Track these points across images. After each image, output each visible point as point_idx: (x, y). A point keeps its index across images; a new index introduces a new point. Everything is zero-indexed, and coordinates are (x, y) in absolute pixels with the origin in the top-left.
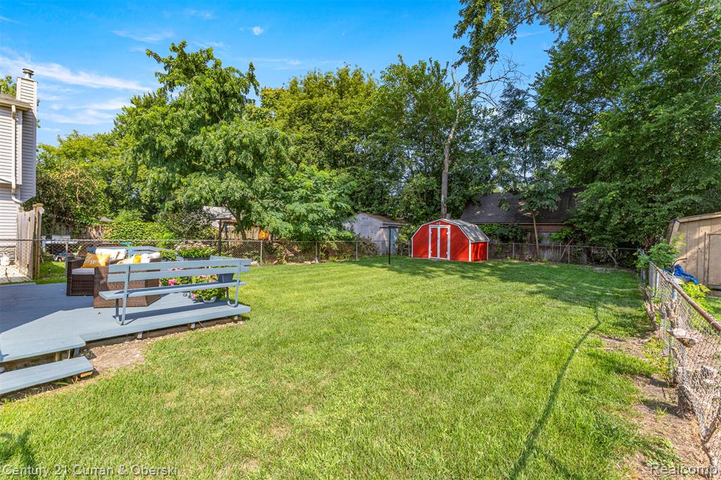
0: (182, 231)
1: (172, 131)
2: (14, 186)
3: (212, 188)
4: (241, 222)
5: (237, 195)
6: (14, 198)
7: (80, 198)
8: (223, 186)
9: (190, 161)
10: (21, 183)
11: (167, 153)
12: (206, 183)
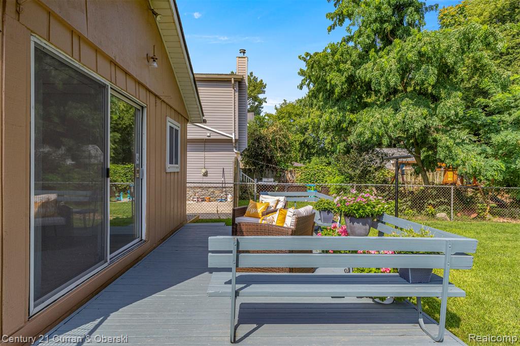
0: (353, 174)
1: (342, 66)
2: (234, 141)
3: (385, 120)
4: (422, 162)
5: (418, 125)
6: (234, 150)
7: (280, 148)
8: (399, 117)
9: (361, 97)
10: (238, 138)
11: (337, 90)
12: (378, 116)
